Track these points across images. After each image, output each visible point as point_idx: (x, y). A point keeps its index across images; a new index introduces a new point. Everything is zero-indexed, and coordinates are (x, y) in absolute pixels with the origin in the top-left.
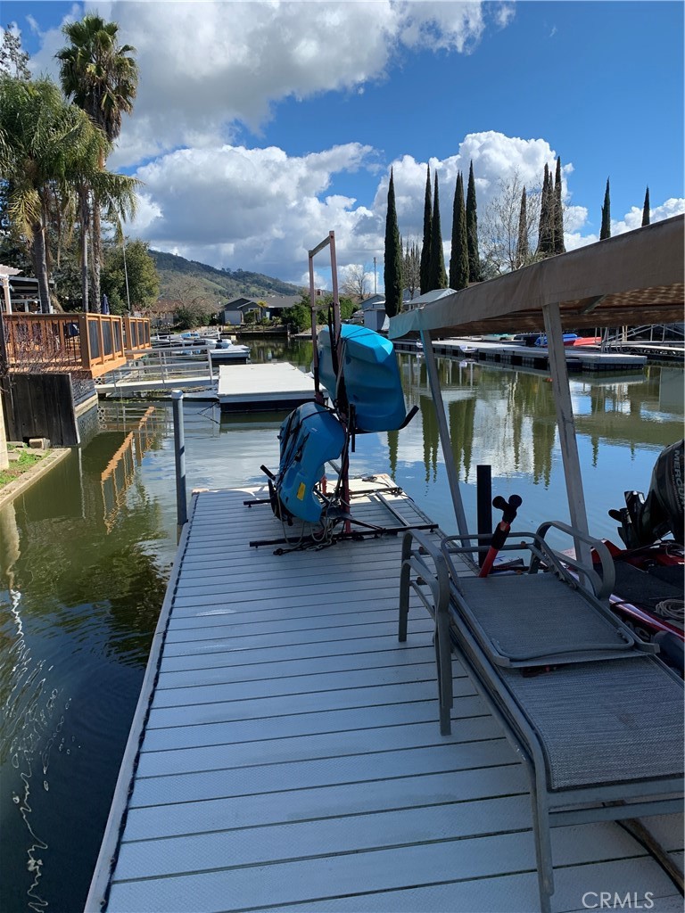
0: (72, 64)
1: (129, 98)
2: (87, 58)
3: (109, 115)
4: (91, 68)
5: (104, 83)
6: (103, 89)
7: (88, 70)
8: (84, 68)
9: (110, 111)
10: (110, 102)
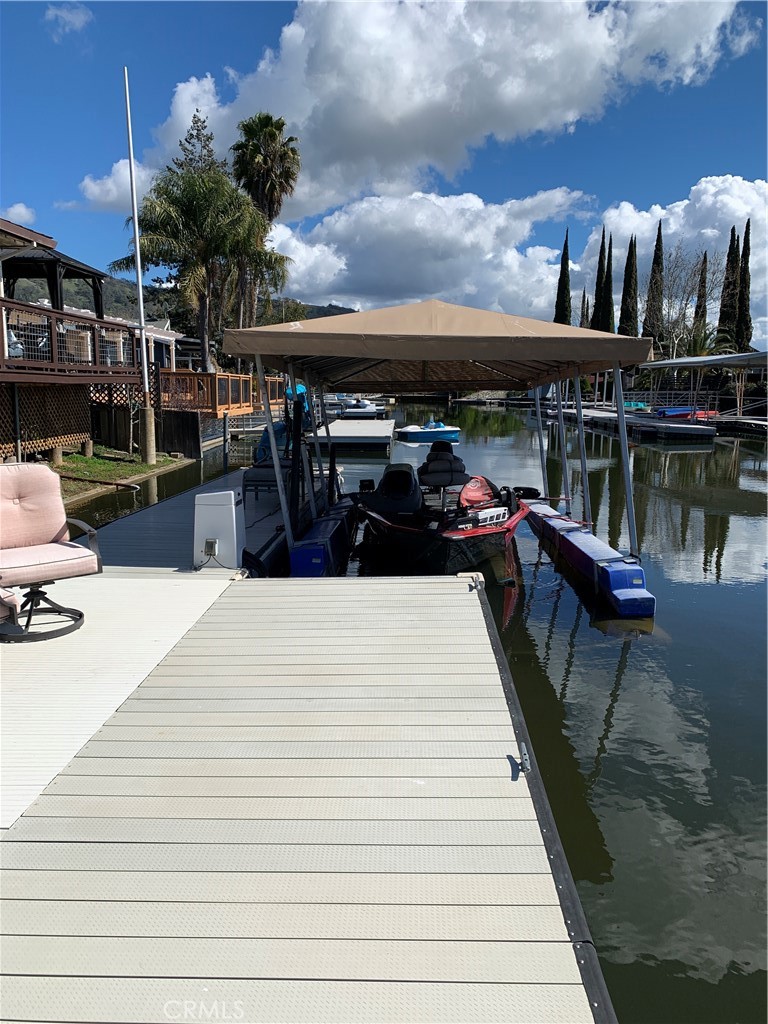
0: (243, 156)
1: (292, 182)
2: (257, 150)
3: (271, 198)
4: (259, 159)
5: (270, 170)
6: (268, 175)
7: (256, 160)
8: (253, 158)
9: (272, 194)
10: (273, 187)
